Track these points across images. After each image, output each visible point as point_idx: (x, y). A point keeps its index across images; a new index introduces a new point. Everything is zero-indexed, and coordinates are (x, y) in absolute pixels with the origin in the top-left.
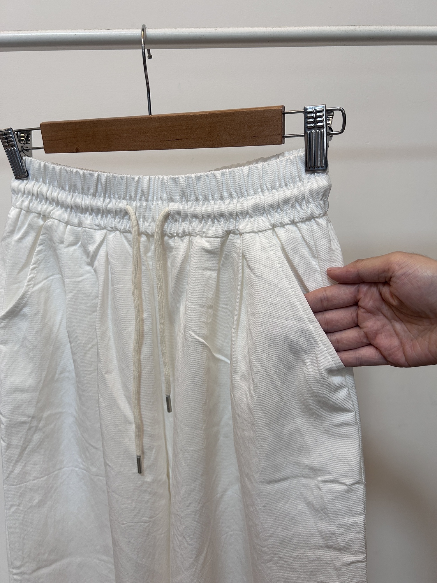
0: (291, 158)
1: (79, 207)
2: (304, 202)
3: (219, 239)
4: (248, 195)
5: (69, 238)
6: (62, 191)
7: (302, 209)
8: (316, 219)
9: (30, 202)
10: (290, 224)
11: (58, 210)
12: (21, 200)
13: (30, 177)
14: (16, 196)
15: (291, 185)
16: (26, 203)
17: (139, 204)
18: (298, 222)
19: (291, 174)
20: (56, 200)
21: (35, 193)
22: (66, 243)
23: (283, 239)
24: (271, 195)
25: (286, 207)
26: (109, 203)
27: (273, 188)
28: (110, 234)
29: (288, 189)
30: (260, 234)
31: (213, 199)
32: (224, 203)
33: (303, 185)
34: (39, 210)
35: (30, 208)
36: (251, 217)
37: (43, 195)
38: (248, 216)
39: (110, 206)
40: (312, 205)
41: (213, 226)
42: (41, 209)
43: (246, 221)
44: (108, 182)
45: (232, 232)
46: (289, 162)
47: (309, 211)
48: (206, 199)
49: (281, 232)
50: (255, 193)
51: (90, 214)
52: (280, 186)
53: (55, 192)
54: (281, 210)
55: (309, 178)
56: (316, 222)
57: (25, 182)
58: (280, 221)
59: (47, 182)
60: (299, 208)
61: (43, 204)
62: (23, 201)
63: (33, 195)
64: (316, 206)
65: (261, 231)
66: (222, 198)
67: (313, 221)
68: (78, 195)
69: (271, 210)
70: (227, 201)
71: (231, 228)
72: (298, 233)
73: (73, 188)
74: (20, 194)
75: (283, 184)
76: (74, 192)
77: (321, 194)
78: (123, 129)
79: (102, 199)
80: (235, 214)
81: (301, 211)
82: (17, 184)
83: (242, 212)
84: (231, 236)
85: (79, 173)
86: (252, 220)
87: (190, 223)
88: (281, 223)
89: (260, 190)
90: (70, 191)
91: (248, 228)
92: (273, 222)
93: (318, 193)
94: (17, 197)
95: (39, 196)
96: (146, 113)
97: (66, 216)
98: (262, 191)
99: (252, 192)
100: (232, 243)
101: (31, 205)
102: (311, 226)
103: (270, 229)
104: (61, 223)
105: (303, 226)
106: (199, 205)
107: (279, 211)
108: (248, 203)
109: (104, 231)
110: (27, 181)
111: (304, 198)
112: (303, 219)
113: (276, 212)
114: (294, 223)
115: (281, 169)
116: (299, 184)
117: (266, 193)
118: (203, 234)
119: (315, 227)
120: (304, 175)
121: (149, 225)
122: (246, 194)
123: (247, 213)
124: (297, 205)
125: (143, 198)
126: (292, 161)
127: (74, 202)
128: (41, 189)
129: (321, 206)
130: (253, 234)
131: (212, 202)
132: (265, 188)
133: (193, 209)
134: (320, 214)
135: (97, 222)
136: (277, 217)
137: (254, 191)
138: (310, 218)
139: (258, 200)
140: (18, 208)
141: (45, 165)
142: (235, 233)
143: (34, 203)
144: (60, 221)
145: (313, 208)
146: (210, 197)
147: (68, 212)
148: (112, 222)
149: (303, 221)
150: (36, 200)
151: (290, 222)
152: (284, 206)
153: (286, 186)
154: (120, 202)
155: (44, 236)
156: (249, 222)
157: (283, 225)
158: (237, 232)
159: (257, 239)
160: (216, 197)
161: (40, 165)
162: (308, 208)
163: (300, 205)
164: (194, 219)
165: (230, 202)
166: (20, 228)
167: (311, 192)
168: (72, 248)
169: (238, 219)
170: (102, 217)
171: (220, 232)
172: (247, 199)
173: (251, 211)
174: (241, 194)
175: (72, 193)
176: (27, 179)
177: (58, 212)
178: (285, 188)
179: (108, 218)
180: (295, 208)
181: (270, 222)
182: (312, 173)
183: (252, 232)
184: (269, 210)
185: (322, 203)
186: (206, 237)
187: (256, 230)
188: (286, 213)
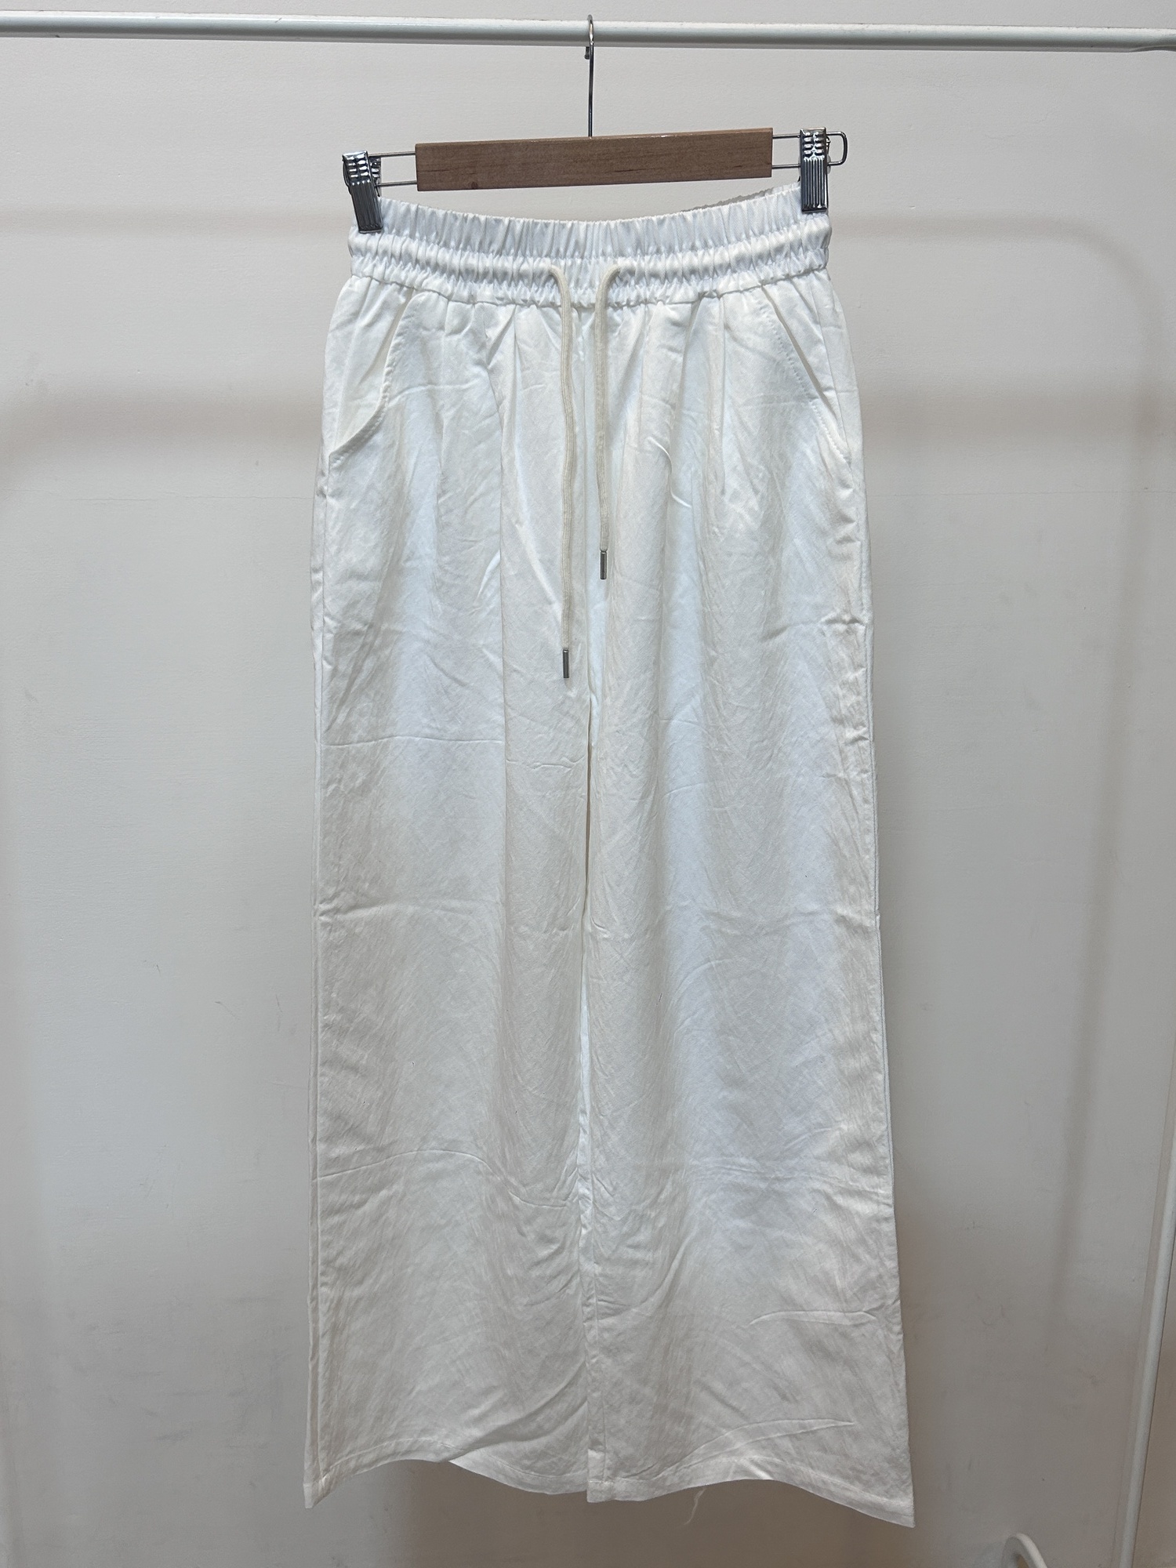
0: (784, 193)
1: (473, 271)
2: (801, 249)
3: (690, 305)
4: (729, 243)
5: (451, 322)
6: (443, 249)
7: (798, 259)
8: (816, 272)
9: (386, 268)
10: (784, 280)
11: (436, 278)
12: (370, 266)
13: (386, 229)
14: (362, 258)
15: (785, 228)
16: (380, 268)
17: (569, 262)
18: (794, 277)
19: (784, 214)
20: (433, 262)
21: (397, 253)
22: (448, 328)
23: (777, 300)
24: (759, 242)
25: (778, 257)
26: (523, 263)
27: (762, 232)
28: (520, 311)
29: (781, 234)
30: (747, 293)
31: (681, 250)
32: (696, 255)
33: (799, 228)
34: (403, 278)
35: (386, 277)
36: (734, 271)
37: (410, 256)
38: (729, 270)
39: (525, 267)
40: (810, 254)
41: (680, 287)
42: (406, 277)
43: (727, 277)
44: (525, 230)
45: (706, 294)
46: (781, 199)
47: (807, 262)
48: (671, 250)
49: (773, 290)
50: (739, 239)
51: (490, 282)
52: (771, 231)
53: (432, 249)
54: (773, 261)
55: (806, 220)
56: (815, 275)
57: (377, 236)
58: (772, 275)
59: (417, 235)
60: (795, 258)
61: (408, 271)
62: (375, 266)
63: (392, 256)
64: (816, 254)
65: (747, 290)
66: (693, 248)
67: (811, 274)
68: (471, 254)
69: (760, 262)
70: (700, 253)
71: (707, 289)
72: (794, 291)
73: (466, 244)
74: (368, 255)
75: (774, 227)
76: (465, 249)
77: (821, 240)
78: (551, 155)
79: (511, 258)
80: (711, 269)
81: (797, 261)
82: (362, 239)
83: (721, 266)
84: (705, 300)
85: (478, 219)
86: (735, 275)
87: (648, 285)
88: (772, 278)
89: (744, 236)
90: (457, 248)
91: (732, 286)
92: (762, 278)
93: (817, 238)
94: (363, 261)
95: (404, 258)
96: (583, 134)
97: (449, 287)
98: (748, 237)
99: (733, 239)
100: (707, 310)
101: (388, 271)
102: (811, 281)
103: (758, 287)
104: (441, 297)
105: (801, 282)
106: (660, 259)
107: (770, 262)
108: (731, 253)
109: (511, 307)
110: (380, 235)
111: (801, 244)
112: (799, 272)
113: (766, 264)
114: (788, 278)
115: (772, 209)
116: (795, 227)
117: (753, 239)
118: (664, 300)
119: (816, 283)
120: (800, 216)
121: (584, 293)
122: (725, 241)
123: (729, 266)
124: (792, 254)
125: (577, 254)
126: (785, 198)
127: (466, 264)
128: (408, 246)
129: (820, 254)
130: (738, 294)
131: (680, 255)
132: (751, 233)
133: (652, 264)
134: (820, 266)
135: (500, 294)
136: (768, 270)
137: (736, 238)
138: (808, 271)
139: (743, 249)
140: (367, 277)
141: (418, 209)
142: (710, 296)
143: (393, 270)
144: (439, 294)
145: (810, 258)
146: (677, 248)
147: (452, 281)
148: (525, 292)
149: (799, 275)
150: (398, 263)
151: (784, 277)
152: (775, 255)
153: (778, 229)
154: (540, 261)
155: (406, 320)
156: (732, 279)
157: (774, 281)
158: (715, 294)
159: (744, 300)
160: (684, 246)
161: (408, 210)
162: (806, 258)
163: (796, 255)
164: (653, 280)
165: (704, 254)
166: (369, 308)
167: (809, 237)
168: (456, 337)
169: (715, 276)
170: (509, 285)
171: (691, 295)
172: (727, 249)
173: (733, 264)
174: (719, 242)
175: (460, 251)
176: (379, 233)
177: (435, 281)
178: (777, 233)
179: (519, 287)
180: (790, 258)
181: (759, 277)
182: (809, 213)
183: (736, 291)
184: (757, 261)
185: (822, 251)
186: (671, 303)
187: (742, 289)
188: (779, 266)
